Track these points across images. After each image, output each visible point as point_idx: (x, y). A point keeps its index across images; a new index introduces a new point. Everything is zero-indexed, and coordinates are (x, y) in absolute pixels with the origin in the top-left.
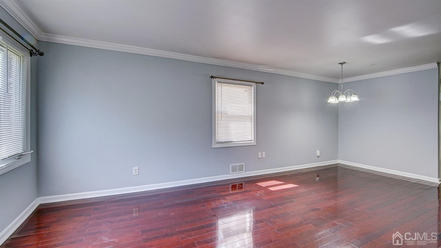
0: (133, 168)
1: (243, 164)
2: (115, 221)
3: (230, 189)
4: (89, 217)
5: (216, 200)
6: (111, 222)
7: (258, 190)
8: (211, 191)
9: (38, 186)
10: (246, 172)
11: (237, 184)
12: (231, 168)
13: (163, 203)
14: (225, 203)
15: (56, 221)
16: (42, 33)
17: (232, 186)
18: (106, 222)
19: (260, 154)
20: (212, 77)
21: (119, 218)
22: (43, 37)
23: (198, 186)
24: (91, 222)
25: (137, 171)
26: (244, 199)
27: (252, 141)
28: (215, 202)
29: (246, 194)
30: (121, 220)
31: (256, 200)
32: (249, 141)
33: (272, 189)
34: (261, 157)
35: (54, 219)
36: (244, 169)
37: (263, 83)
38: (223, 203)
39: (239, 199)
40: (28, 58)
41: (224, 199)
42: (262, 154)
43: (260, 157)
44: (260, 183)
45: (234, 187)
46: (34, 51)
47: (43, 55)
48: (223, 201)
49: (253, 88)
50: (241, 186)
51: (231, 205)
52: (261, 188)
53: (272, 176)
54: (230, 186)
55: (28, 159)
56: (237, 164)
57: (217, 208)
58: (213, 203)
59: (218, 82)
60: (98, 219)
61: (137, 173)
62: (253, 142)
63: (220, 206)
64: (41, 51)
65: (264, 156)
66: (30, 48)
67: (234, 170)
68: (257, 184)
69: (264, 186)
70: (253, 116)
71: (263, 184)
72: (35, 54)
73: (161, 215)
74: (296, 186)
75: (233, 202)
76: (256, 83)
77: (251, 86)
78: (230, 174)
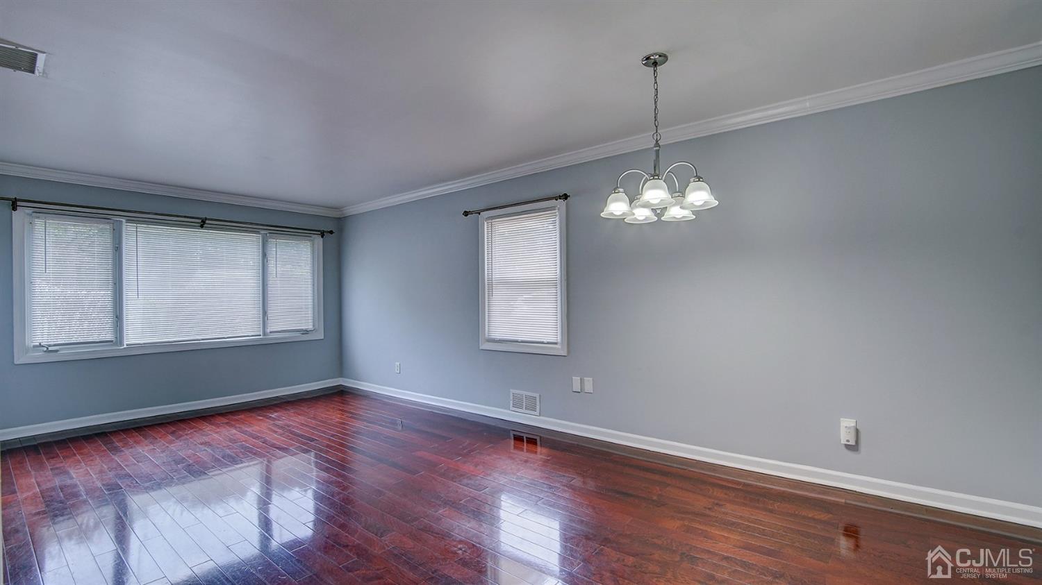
0: (396, 363)
1: (537, 395)
3: (511, 440)
9: (341, 365)
11: (525, 435)
12: (511, 396)
17: (514, 435)
19: (576, 380)
22: (339, 214)
25: (398, 368)
27: (557, 343)
32: (549, 343)
34: (580, 391)
36: (538, 407)
37: (565, 197)
40: (319, 240)
42: (582, 381)
43: (577, 387)
45: (518, 440)
47: (333, 233)
50: (532, 442)
55: (318, 336)
56: (525, 393)
61: (398, 371)
62: (560, 350)
65: (589, 387)
67: (517, 404)
70: (558, 281)
76: (555, 199)
77: (552, 208)
78: (509, 409)
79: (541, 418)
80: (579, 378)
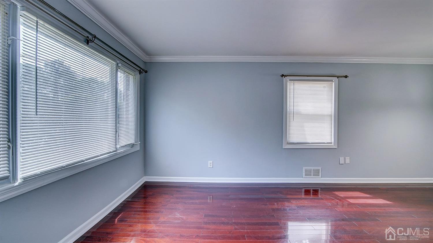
0: (209, 161)
1: (320, 168)
2: (188, 203)
3: (303, 193)
4: (172, 196)
5: (280, 201)
6: (185, 203)
7: (333, 199)
8: (278, 192)
9: (145, 167)
10: (323, 178)
11: (312, 189)
12: (304, 171)
13: (229, 195)
14: (288, 206)
15: (151, 195)
16: (147, 56)
17: (305, 190)
18: (182, 202)
20: (283, 76)
21: (191, 201)
22: (146, 59)
23: (266, 185)
24: (172, 200)
25: (212, 164)
26: (312, 206)
27: (332, 143)
28: (277, 204)
29: (316, 201)
30: (193, 203)
31: (326, 209)
32: (327, 143)
33: (352, 201)
34: (344, 163)
35: (151, 193)
36: (320, 174)
37: (346, 77)
38: (286, 206)
39: (306, 205)
40: (138, 76)
41: (288, 202)
42: (345, 159)
43: (342, 162)
44: (338, 192)
45: (307, 192)
46: (142, 70)
47: (147, 72)
48: (287, 204)
49: (334, 83)
50: (316, 192)
51: (295, 209)
52: (337, 197)
53: (357, 187)
54: (303, 190)
55: (138, 148)
56: (312, 168)
57: (278, 209)
58: (276, 204)
59: (290, 80)
60: (177, 199)
61: (212, 167)
62: (333, 146)
63: (282, 208)
64: (145, 69)
65: (348, 161)
66: (139, 69)
67: (308, 173)
68: (334, 192)
69: (342, 196)
70: (333, 115)
71: (342, 194)
72: (142, 72)
73: (224, 205)
74: (388, 202)
75: (298, 207)
76: (338, 77)
77: (332, 81)
78: (303, 178)
79: (322, 178)
80: (343, 158)
